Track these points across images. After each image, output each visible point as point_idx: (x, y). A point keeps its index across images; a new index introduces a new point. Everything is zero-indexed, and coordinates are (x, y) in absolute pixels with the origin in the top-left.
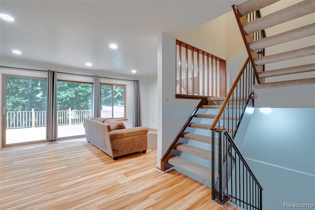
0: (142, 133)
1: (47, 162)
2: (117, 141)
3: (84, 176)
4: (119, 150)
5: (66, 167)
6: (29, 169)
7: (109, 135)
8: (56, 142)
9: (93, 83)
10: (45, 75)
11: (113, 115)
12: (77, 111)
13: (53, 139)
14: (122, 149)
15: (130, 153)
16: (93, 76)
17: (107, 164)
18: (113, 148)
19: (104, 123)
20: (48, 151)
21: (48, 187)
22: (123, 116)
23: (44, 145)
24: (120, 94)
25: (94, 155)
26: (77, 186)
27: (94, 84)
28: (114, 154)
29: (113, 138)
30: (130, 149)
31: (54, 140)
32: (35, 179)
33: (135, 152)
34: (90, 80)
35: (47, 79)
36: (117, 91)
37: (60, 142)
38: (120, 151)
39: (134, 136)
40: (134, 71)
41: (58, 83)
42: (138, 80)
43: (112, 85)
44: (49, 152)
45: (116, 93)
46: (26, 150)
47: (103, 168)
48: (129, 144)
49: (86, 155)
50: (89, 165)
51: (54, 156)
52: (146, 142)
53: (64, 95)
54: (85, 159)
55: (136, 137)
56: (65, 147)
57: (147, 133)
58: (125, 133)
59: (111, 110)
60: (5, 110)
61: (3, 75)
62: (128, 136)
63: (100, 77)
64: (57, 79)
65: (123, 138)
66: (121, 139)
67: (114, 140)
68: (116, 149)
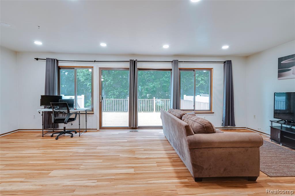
0: (250, 145)
1: (119, 155)
2: (202, 153)
4: (205, 167)
6: (102, 161)
7: (188, 141)
8: (137, 130)
9: (171, 70)
10: (127, 65)
11: (194, 106)
12: (162, 100)
13: (134, 127)
14: (210, 166)
15: (224, 175)
16: (172, 62)
18: (195, 163)
19: (181, 118)
20: (126, 141)
22: (208, 108)
23: (127, 132)
24: (203, 83)
27: (173, 71)
28: (195, 172)
29: (194, 146)
30: (225, 170)
31: (136, 128)
33: (234, 176)
34: (169, 66)
35: (129, 68)
36: (200, 79)
37: (139, 131)
38: (207, 169)
39: (232, 149)
40: (225, 47)
41: (140, 72)
42: (231, 61)
43: (193, 70)
45: (199, 82)
46: (112, 134)
48: (222, 160)
51: (129, 149)
52: (257, 162)
53: (151, 86)
54: (156, 165)
55: (236, 150)
56: (143, 138)
57: (259, 147)
58: (216, 143)
59: (193, 100)
60: (101, 98)
61: (100, 68)
62: (222, 147)
63: (179, 62)
64: (138, 68)
65: (211, 149)
66: (209, 151)
67: (196, 150)
68: (199, 165)
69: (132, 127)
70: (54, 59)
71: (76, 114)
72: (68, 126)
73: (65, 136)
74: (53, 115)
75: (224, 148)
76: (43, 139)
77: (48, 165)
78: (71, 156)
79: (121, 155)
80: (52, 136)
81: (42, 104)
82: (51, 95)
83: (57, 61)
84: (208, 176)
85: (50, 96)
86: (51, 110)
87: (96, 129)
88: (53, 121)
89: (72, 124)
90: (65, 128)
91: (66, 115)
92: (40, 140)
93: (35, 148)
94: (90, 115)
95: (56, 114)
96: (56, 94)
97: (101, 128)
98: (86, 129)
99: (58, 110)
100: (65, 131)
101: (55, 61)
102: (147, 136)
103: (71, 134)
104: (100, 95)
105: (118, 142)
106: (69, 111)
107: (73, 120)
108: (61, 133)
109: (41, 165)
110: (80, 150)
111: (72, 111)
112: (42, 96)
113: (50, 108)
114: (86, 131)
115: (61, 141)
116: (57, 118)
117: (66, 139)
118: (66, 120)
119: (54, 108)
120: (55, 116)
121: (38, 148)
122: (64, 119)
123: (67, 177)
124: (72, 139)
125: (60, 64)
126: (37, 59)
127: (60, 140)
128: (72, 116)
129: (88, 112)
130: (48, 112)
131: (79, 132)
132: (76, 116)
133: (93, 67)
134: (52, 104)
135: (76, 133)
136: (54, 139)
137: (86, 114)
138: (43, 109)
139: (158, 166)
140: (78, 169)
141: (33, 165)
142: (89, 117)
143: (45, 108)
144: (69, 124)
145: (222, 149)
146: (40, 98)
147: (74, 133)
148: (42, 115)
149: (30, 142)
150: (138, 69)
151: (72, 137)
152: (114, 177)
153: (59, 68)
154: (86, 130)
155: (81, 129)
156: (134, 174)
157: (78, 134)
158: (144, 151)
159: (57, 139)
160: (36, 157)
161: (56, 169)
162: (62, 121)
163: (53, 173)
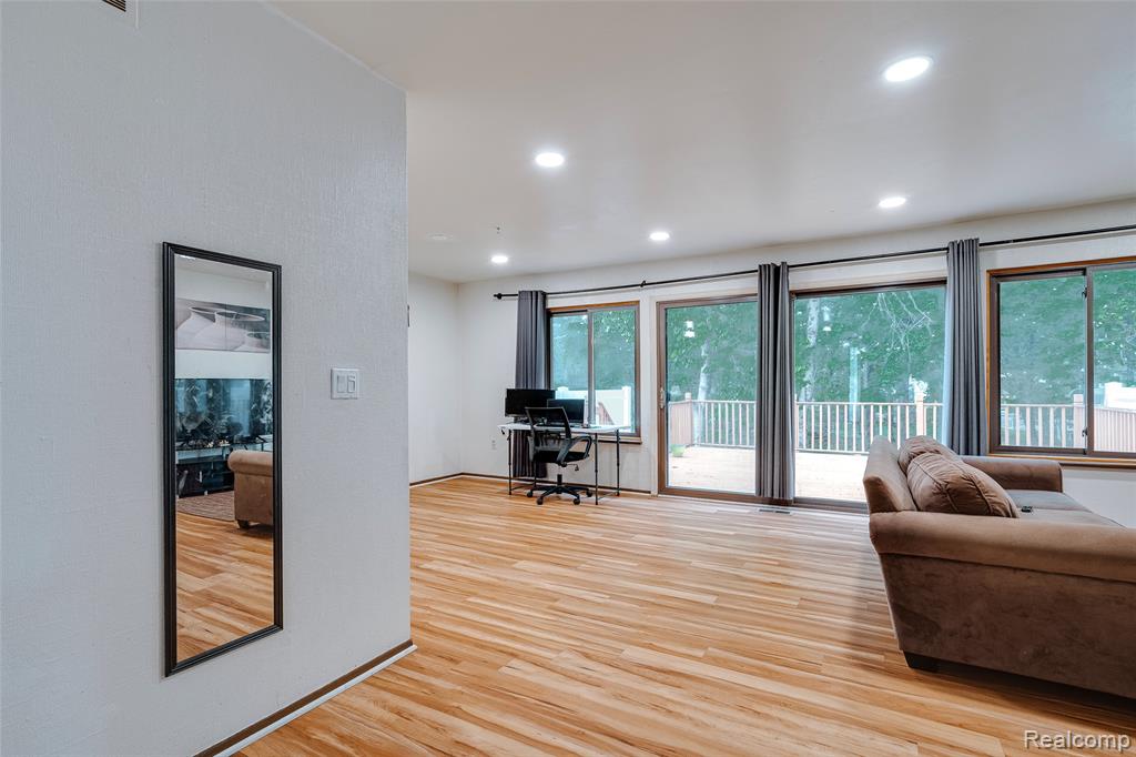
1: (690, 562)
2: (934, 575)
3: (716, 661)
4: (945, 626)
5: (710, 599)
6: (636, 564)
8: (790, 509)
14: (968, 626)
16: (947, 249)
17: (856, 665)
19: (906, 467)
21: (602, 636)
23: (747, 511)
25: (849, 602)
26: (655, 680)
29: (892, 550)
30: (1039, 654)
31: (786, 503)
32: (612, 597)
35: (755, 295)
37: (793, 511)
38: (953, 633)
39: (1073, 581)
41: (798, 303)
43: (1078, 268)
44: (737, 537)
46: (694, 512)
47: (819, 672)
48: (1025, 616)
49: (822, 588)
50: (777, 628)
54: (796, 603)
55: (1094, 588)
58: (982, 546)
60: (663, 396)
61: (659, 304)
62: (1022, 570)
63: (981, 245)
64: (791, 289)
65: (969, 568)
66: (961, 571)
67: (906, 561)
68: (917, 611)
69: (769, 495)
70: (537, 292)
71: (588, 440)
72: (569, 474)
73: (559, 498)
74: (531, 441)
75: (1032, 574)
76: (510, 498)
77: (515, 549)
78: (564, 542)
79: (696, 563)
80: (530, 495)
81: (509, 411)
82: (529, 388)
83: (545, 295)
84: (958, 659)
85: (527, 390)
86: (527, 427)
87: (649, 492)
88: (531, 458)
89: (577, 469)
90: (560, 477)
91: (561, 442)
92: (502, 499)
93: (492, 514)
94: (631, 447)
95: (539, 436)
96: (542, 386)
97: (664, 488)
98: (618, 489)
99: (544, 428)
100: (561, 488)
101: (540, 296)
102: (816, 533)
103: (576, 495)
104: (660, 386)
105: (703, 533)
106: (568, 432)
107: (579, 456)
108: (549, 490)
109: (501, 547)
110: (589, 534)
111: (576, 430)
112: (509, 391)
113: (526, 422)
114: (618, 495)
115: (550, 508)
116: (540, 448)
117: (562, 507)
118: (561, 455)
119: (534, 423)
120: (537, 444)
121: (498, 515)
122: (558, 452)
123: (549, 575)
124: (576, 508)
125: (552, 303)
126: (499, 296)
127: (547, 508)
128: (579, 447)
129: (623, 439)
130: (523, 431)
131: (596, 493)
132: (588, 448)
133: (638, 302)
134: (530, 411)
135: (590, 495)
136: (533, 502)
137: (618, 442)
138: (511, 424)
139: (799, 607)
140: (576, 568)
141: (485, 544)
142: (628, 455)
143: (516, 421)
144: (571, 465)
145: (1019, 575)
146: (505, 396)
147: (583, 497)
148: (509, 439)
149: (483, 502)
150: (791, 293)
151: (577, 502)
152: (653, 600)
153: (549, 314)
154: (618, 491)
155: (600, 487)
156: (713, 607)
157: (594, 498)
158: (779, 566)
159: (540, 503)
160: (492, 530)
161: (528, 559)
162: (552, 457)
163: (521, 564)
